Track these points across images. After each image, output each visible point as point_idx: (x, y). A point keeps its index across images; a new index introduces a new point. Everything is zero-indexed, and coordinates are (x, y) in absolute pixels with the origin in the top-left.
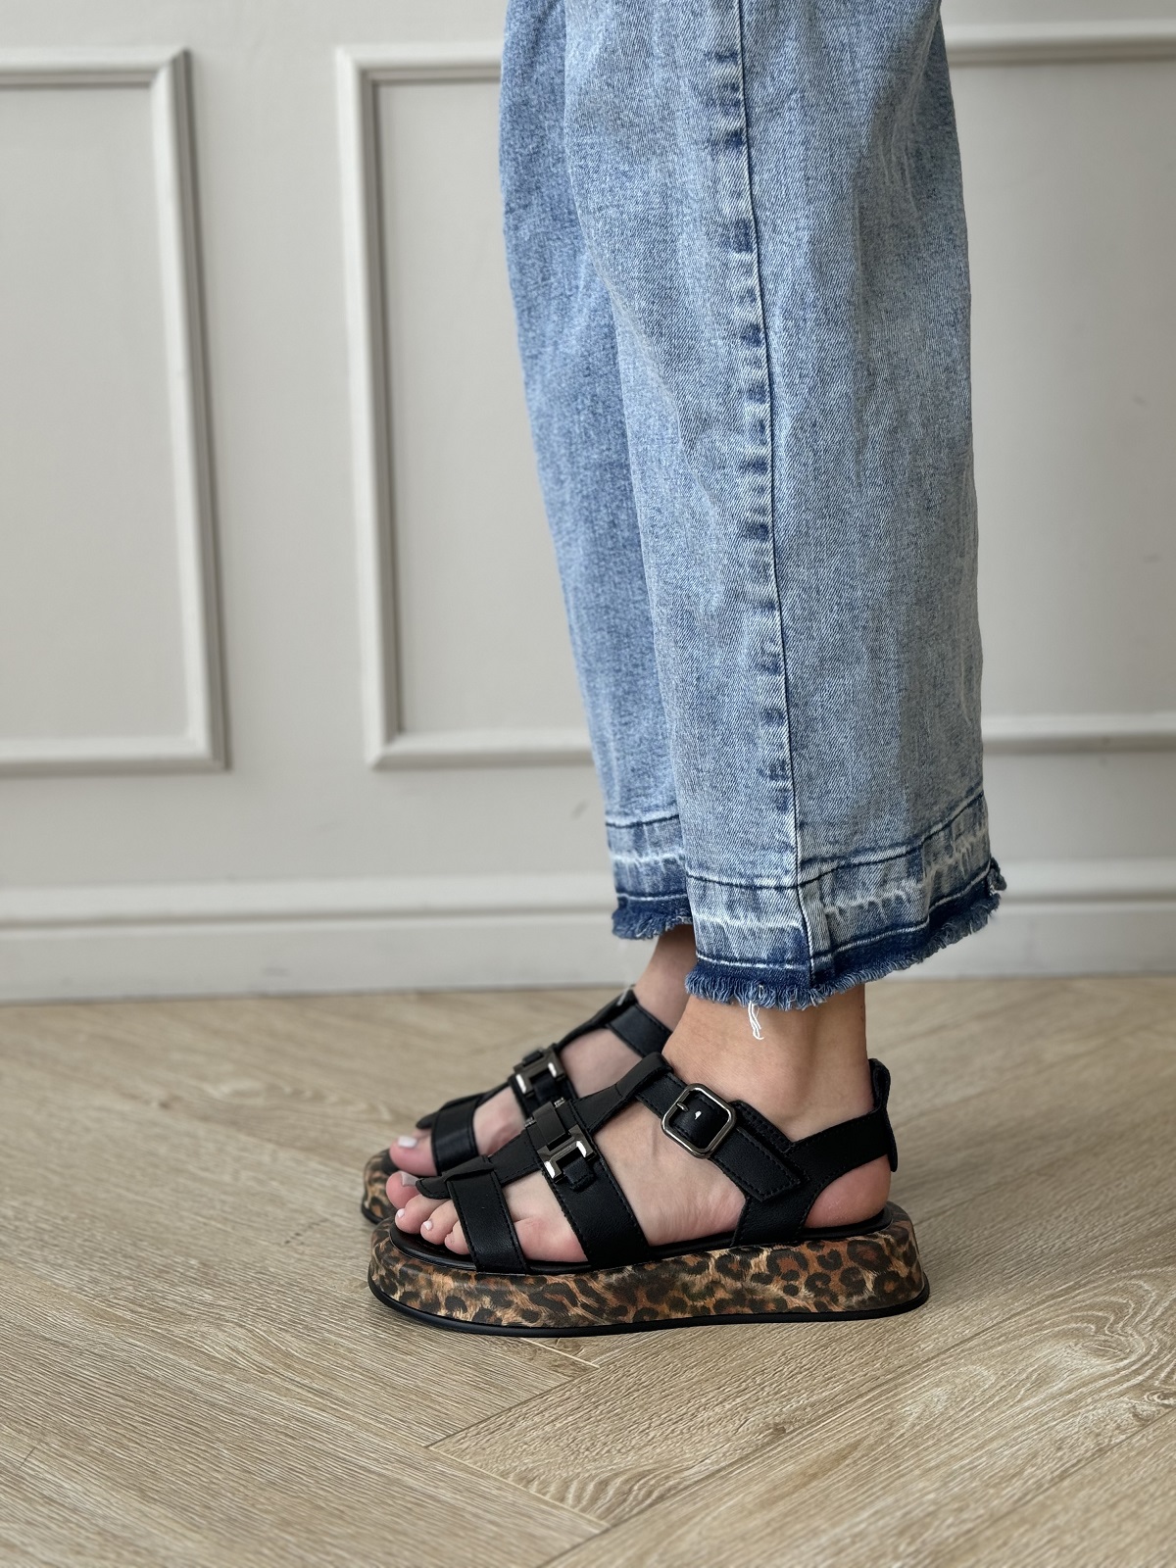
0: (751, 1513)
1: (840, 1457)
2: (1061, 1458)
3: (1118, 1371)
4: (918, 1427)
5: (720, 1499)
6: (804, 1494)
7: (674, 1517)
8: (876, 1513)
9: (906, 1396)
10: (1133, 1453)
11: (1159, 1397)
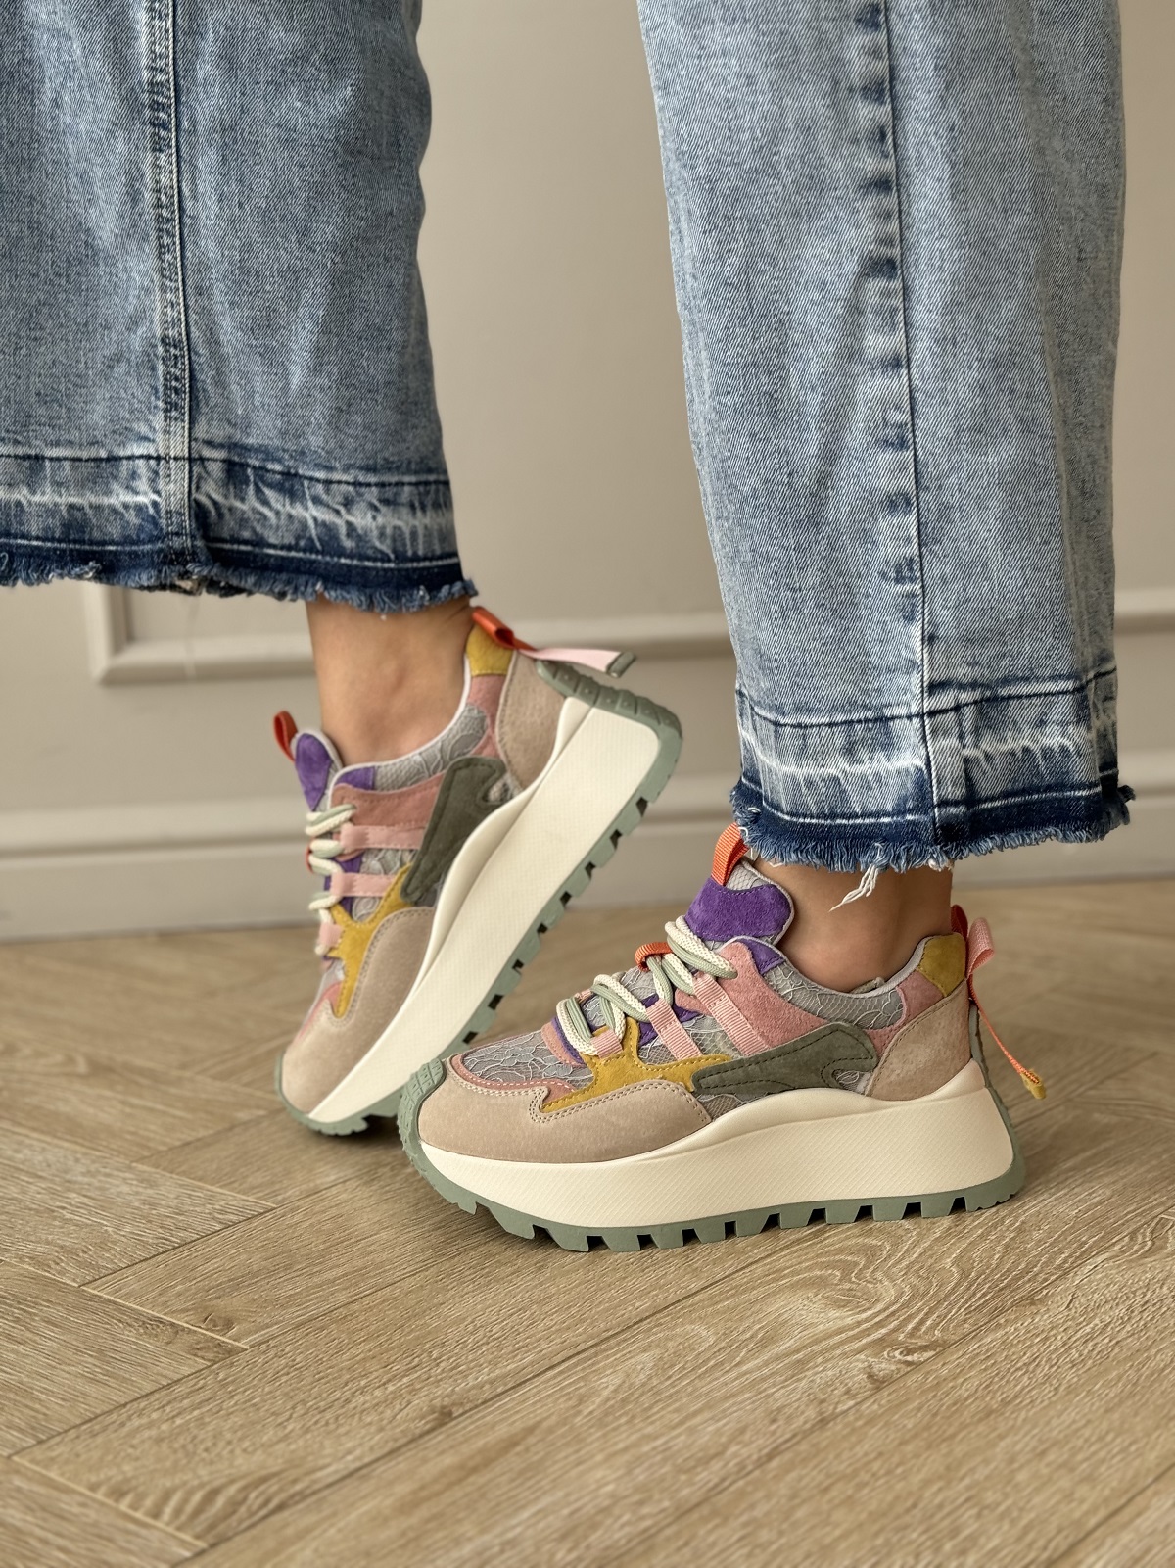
0: (386, 1520)
1: (511, 1443)
2: (774, 1432)
3: (859, 1323)
4: (612, 1402)
5: (352, 1505)
6: (458, 1492)
7: (290, 1531)
8: (539, 1512)
9: (605, 1368)
10: (860, 1423)
11: (901, 1353)
